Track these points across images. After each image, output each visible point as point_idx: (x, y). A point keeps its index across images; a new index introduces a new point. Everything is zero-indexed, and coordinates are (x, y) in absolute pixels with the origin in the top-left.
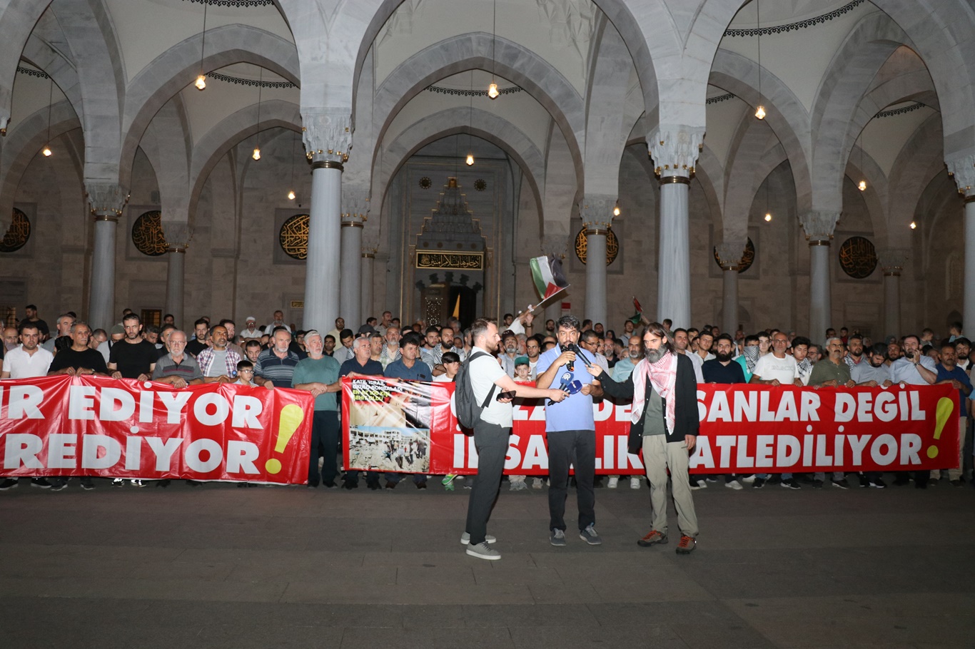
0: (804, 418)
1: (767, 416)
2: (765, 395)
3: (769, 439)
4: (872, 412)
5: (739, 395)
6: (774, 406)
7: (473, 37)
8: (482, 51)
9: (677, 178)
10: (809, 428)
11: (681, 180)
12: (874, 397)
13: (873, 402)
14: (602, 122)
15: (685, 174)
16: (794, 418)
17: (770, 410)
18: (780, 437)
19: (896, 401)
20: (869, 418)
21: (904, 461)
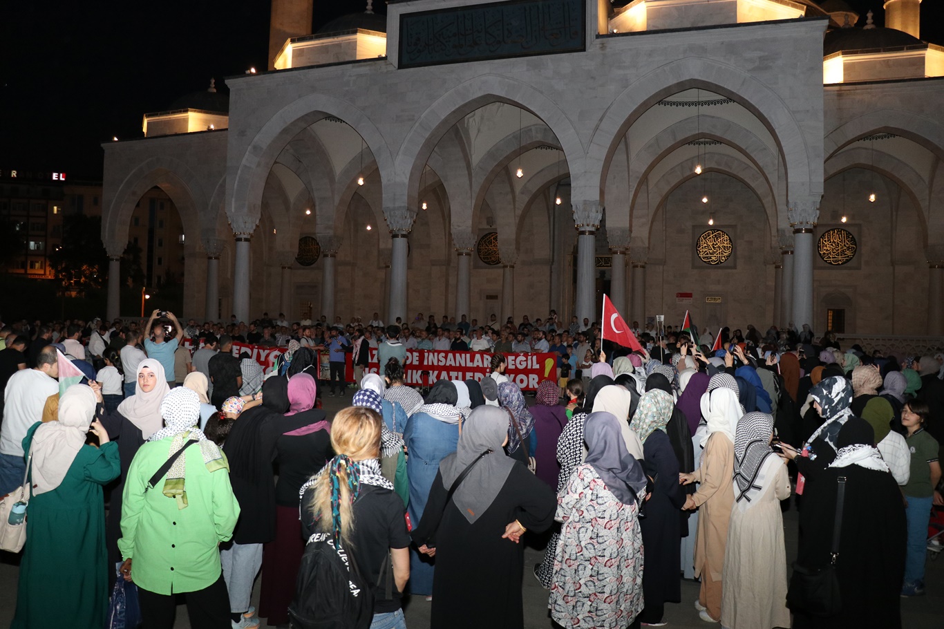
0: (485, 366)
1: (469, 364)
2: (468, 355)
3: (471, 374)
4: (515, 365)
5: (458, 355)
6: (472, 360)
7: (533, 128)
8: (539, 137)
9: (589, 231)
10: (488, 370)
11: (591, 233)
12: (516, 358)
13: (515, 360)
14: (614, 178)
15: (593, 229)
16: (481, 366)
17: (471, 362)
18: (475, 374)
19: (527, 360)
20: (513, 367)
21: (531, 386)
